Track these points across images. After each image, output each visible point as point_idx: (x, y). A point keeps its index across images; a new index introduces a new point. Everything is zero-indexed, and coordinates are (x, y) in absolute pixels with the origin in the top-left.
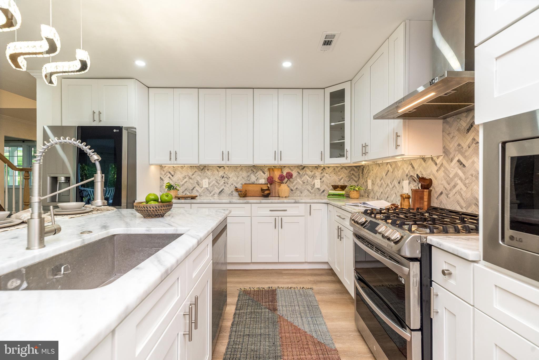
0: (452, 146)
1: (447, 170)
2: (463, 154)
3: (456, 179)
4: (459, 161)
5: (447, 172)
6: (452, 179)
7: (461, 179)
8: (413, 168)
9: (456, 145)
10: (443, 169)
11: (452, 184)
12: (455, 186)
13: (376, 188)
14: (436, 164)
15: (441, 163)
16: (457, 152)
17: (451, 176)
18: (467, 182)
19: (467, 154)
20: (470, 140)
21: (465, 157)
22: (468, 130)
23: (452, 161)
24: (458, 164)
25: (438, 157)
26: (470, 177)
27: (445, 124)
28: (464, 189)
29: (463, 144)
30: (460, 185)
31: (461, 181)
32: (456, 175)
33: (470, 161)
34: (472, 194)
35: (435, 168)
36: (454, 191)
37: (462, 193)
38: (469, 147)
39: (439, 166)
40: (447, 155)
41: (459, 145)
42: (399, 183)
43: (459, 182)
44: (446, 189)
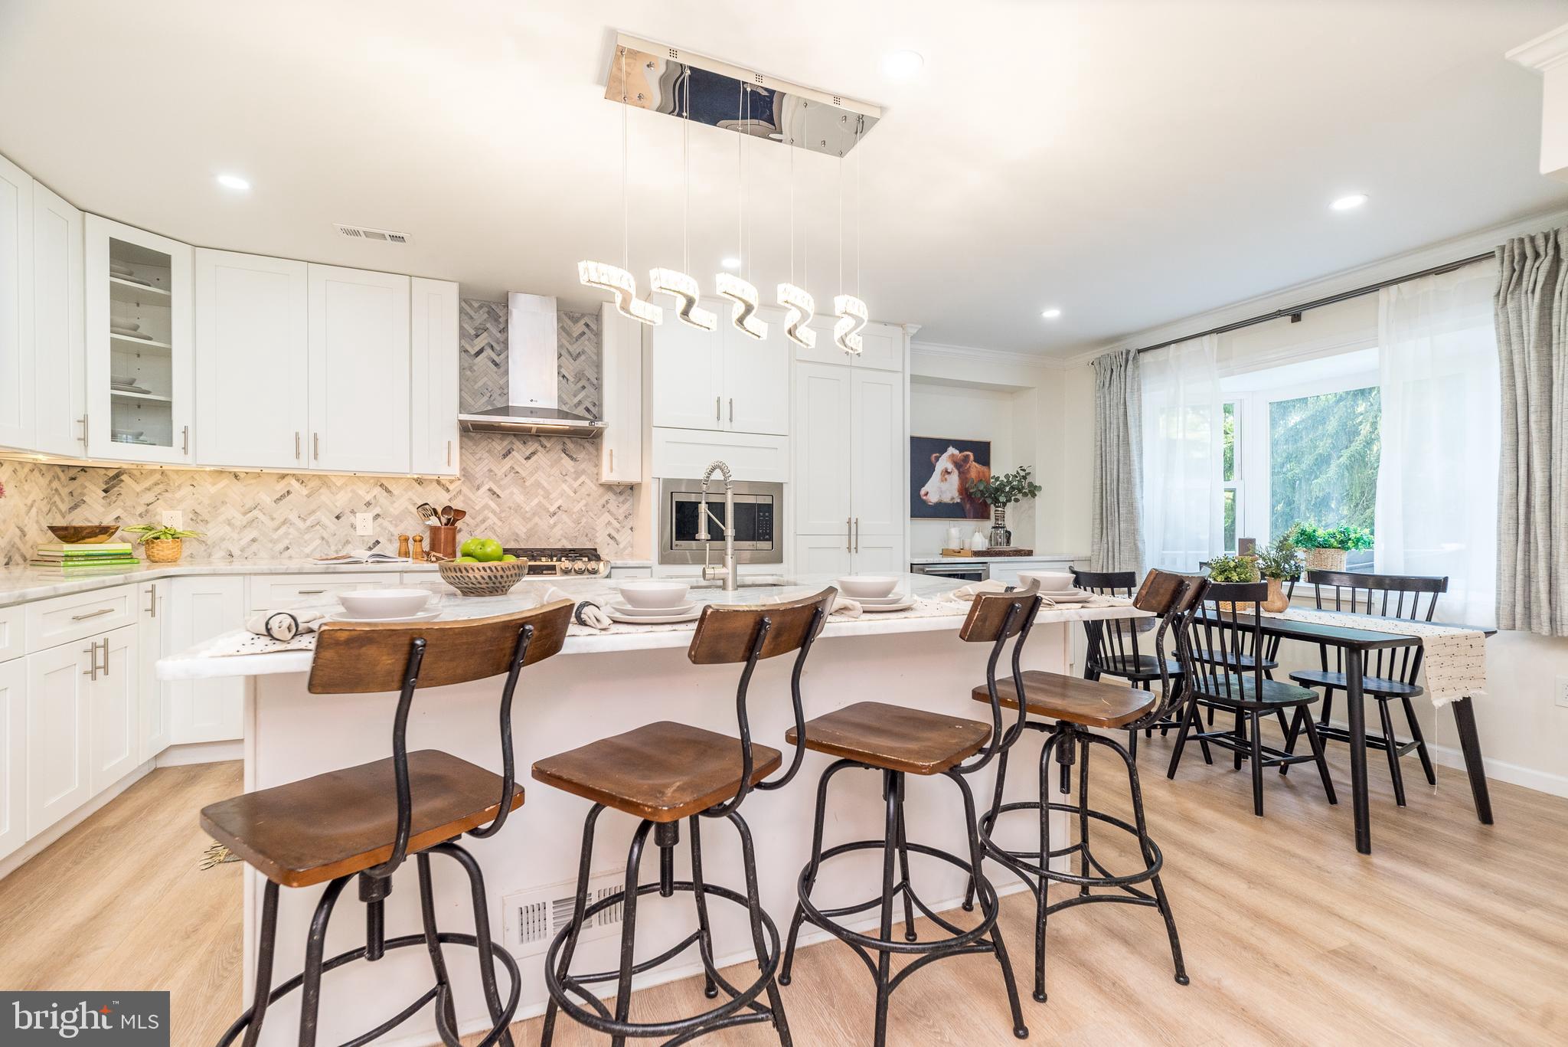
0: (480, 470)
1: (470, 499)
2: (496, 482)
3: (486, 512)
4: (490, 490)
5: (470, 502)
6: (479, 512)
7: (494, 512)
8: (388, 491)
9: (486, 469)
10: (461, 498)
11: (480, 518)
12: (483, 521)
13: (214, 531)
14: (448, 490)
15: (458, 490)
16: (487, 479)
17: (477, 508)
18: (503, 515)
19: (502, 483)
20: (507, 467)
21: (500, 487)
22: (505, 456)
23: (478, 489)
24: (489, 493)
25: (452, 482)
26: (508, 509)
27: (465, 439)
28: (500, 523)
29: (496, 471)
30: (493, 519)
31: (495, 515)
32: (486, 507)
33: (507, 492)
34: (510, 529)
35: (447, 496)
36: (483, 527)
37: (496, 528)
38: (506, 476)
39: (452, 494)
40: (469, 480)
41: (490, 471)
42: (338, 517)
43: (491, 515)
44: (468, 525)
